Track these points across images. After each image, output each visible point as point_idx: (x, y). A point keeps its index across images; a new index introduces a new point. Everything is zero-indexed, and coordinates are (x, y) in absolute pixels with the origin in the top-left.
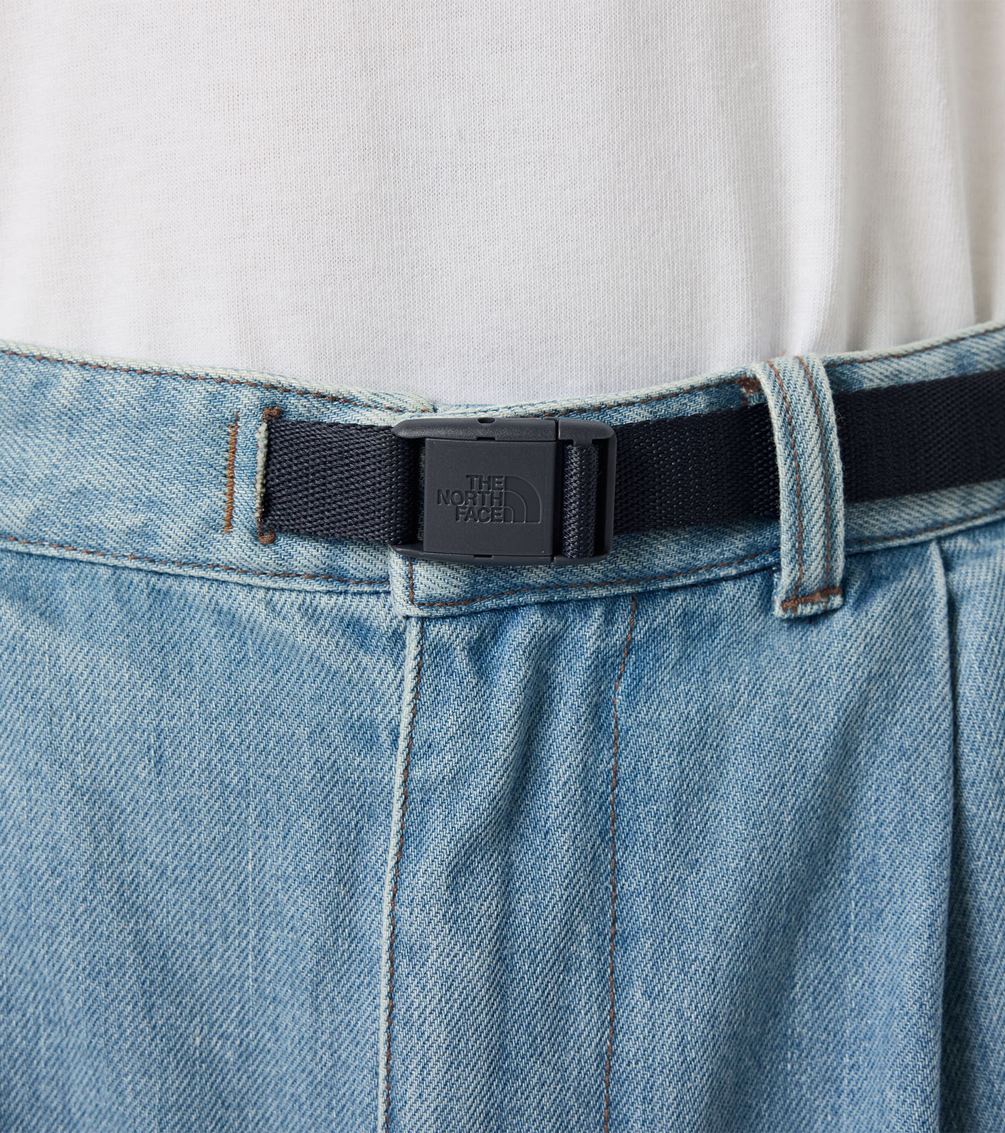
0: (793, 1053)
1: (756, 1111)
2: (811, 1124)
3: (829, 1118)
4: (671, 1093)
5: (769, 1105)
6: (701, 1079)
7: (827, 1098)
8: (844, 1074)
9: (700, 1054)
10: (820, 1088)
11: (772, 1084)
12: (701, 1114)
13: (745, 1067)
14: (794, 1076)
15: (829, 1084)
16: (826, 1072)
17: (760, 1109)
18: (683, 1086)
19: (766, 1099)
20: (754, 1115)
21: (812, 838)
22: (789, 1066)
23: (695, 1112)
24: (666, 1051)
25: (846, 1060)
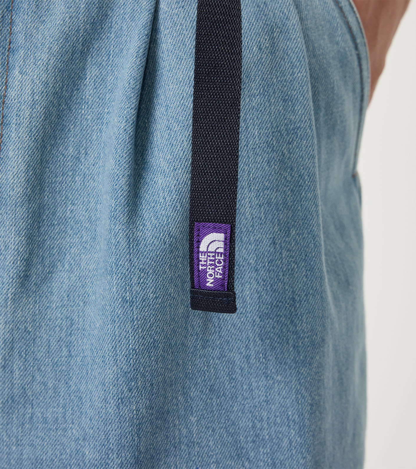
0: (85, 106)
1: (68, 128)
2: (91, 136)
3: (98, 134)
4: (27, 113)
5: (74, 126)
6: (41, 109)
7: (98, 126)
8: (105, 116)
9: (40, 98)
10: (95, 122)
11: (75, 118)
12: (40, 123)
13: (63, 108)
14: (85, 116)
15: (99, 120)
16: (98, 115)
17: (70, 128)
18: (32, 110)
19: (72, 124)
20: (67, 130)
21: (94, 16)
22: (83, 111)
23: (37, 122)
24: (26, 97)
25: (106, 110)
